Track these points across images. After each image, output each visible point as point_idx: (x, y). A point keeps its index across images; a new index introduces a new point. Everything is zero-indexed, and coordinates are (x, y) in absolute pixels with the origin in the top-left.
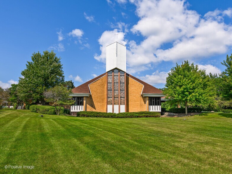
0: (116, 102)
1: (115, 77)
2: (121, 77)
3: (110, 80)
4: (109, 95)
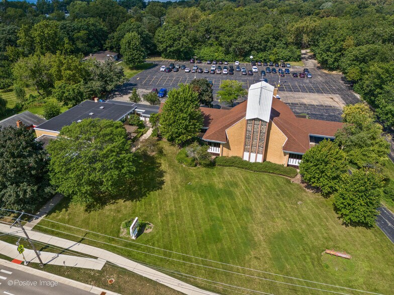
0: (254, 151)
1: (255, 126)
2: (262, 126)
3: (249, 128)
4: (247, 143)
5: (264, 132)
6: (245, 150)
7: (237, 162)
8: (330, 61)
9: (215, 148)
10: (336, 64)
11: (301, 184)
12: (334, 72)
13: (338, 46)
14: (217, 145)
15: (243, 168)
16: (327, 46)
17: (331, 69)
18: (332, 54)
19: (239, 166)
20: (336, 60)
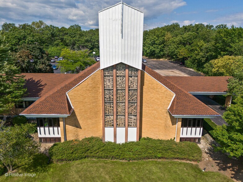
0: (121, 123)
1: (118, 79)
2: (131, 79)
3: (108, 84)
4: (107, 112)
5: (135, 87)
6: (106, 124)
7: (95, 148)
8: (157, 51)
9: (51, 129)
10: (162, 53)
11: (222, 172)
12: (161, 59)
13: (161, 39)
14: (53, 122)
15: (107, 157)
16: (152, 41)
17: (159, 57)
18: (157, 46)
19: (100, 154)
20: (161, 50)
